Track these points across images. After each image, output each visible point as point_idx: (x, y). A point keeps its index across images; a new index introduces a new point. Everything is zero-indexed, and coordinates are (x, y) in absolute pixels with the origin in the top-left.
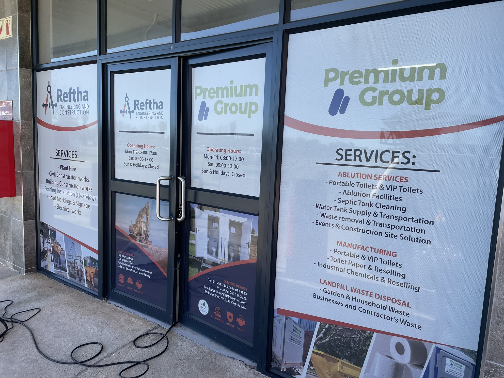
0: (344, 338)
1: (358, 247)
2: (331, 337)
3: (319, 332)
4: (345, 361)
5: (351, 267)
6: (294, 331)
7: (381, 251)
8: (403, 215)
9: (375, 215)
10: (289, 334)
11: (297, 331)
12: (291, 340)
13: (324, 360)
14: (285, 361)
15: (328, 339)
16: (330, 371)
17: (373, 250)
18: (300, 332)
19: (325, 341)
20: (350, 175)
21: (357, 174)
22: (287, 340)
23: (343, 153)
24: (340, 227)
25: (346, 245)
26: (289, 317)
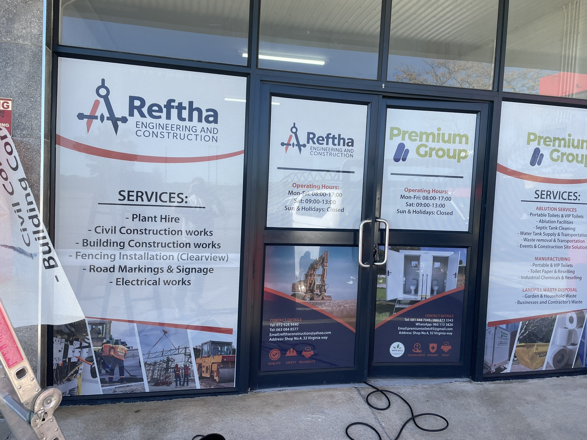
0: (539, 326)
1: (548, 259)
2: (530, 330)
3: (521, 329)
4: (540, 343)
5: (544, 274)
6: (502, 336)
7: (562, 259)
8: (574, 233)
9: (559, 235)
10: (498, 340)
11: (505, 335)
12: (499, 344)
13: (525, 349)
14: (494, 364)
15: (528, 332)
16: (528, 355)
17: (557, 258)
18: (507, 334)
19: (526, 334)
20: (543, 209)
21: (548, 208)
22: (496, 346)
23: (539, 193)
24: (537, 247)
25: (540, 259)
26: (498, 326)
